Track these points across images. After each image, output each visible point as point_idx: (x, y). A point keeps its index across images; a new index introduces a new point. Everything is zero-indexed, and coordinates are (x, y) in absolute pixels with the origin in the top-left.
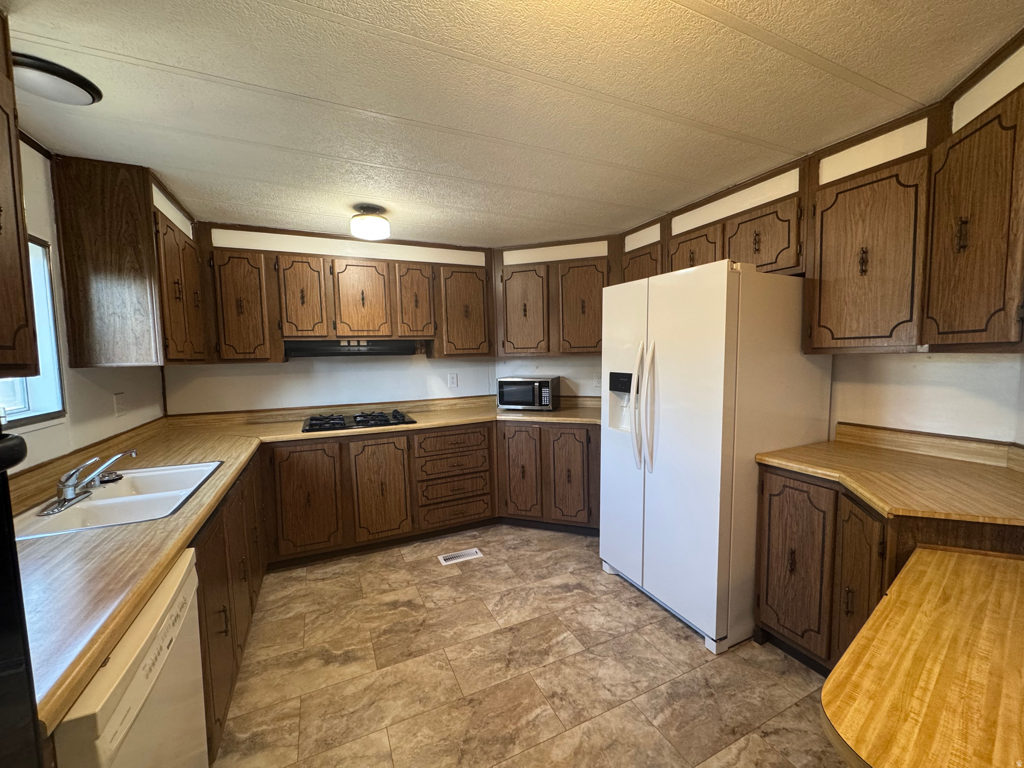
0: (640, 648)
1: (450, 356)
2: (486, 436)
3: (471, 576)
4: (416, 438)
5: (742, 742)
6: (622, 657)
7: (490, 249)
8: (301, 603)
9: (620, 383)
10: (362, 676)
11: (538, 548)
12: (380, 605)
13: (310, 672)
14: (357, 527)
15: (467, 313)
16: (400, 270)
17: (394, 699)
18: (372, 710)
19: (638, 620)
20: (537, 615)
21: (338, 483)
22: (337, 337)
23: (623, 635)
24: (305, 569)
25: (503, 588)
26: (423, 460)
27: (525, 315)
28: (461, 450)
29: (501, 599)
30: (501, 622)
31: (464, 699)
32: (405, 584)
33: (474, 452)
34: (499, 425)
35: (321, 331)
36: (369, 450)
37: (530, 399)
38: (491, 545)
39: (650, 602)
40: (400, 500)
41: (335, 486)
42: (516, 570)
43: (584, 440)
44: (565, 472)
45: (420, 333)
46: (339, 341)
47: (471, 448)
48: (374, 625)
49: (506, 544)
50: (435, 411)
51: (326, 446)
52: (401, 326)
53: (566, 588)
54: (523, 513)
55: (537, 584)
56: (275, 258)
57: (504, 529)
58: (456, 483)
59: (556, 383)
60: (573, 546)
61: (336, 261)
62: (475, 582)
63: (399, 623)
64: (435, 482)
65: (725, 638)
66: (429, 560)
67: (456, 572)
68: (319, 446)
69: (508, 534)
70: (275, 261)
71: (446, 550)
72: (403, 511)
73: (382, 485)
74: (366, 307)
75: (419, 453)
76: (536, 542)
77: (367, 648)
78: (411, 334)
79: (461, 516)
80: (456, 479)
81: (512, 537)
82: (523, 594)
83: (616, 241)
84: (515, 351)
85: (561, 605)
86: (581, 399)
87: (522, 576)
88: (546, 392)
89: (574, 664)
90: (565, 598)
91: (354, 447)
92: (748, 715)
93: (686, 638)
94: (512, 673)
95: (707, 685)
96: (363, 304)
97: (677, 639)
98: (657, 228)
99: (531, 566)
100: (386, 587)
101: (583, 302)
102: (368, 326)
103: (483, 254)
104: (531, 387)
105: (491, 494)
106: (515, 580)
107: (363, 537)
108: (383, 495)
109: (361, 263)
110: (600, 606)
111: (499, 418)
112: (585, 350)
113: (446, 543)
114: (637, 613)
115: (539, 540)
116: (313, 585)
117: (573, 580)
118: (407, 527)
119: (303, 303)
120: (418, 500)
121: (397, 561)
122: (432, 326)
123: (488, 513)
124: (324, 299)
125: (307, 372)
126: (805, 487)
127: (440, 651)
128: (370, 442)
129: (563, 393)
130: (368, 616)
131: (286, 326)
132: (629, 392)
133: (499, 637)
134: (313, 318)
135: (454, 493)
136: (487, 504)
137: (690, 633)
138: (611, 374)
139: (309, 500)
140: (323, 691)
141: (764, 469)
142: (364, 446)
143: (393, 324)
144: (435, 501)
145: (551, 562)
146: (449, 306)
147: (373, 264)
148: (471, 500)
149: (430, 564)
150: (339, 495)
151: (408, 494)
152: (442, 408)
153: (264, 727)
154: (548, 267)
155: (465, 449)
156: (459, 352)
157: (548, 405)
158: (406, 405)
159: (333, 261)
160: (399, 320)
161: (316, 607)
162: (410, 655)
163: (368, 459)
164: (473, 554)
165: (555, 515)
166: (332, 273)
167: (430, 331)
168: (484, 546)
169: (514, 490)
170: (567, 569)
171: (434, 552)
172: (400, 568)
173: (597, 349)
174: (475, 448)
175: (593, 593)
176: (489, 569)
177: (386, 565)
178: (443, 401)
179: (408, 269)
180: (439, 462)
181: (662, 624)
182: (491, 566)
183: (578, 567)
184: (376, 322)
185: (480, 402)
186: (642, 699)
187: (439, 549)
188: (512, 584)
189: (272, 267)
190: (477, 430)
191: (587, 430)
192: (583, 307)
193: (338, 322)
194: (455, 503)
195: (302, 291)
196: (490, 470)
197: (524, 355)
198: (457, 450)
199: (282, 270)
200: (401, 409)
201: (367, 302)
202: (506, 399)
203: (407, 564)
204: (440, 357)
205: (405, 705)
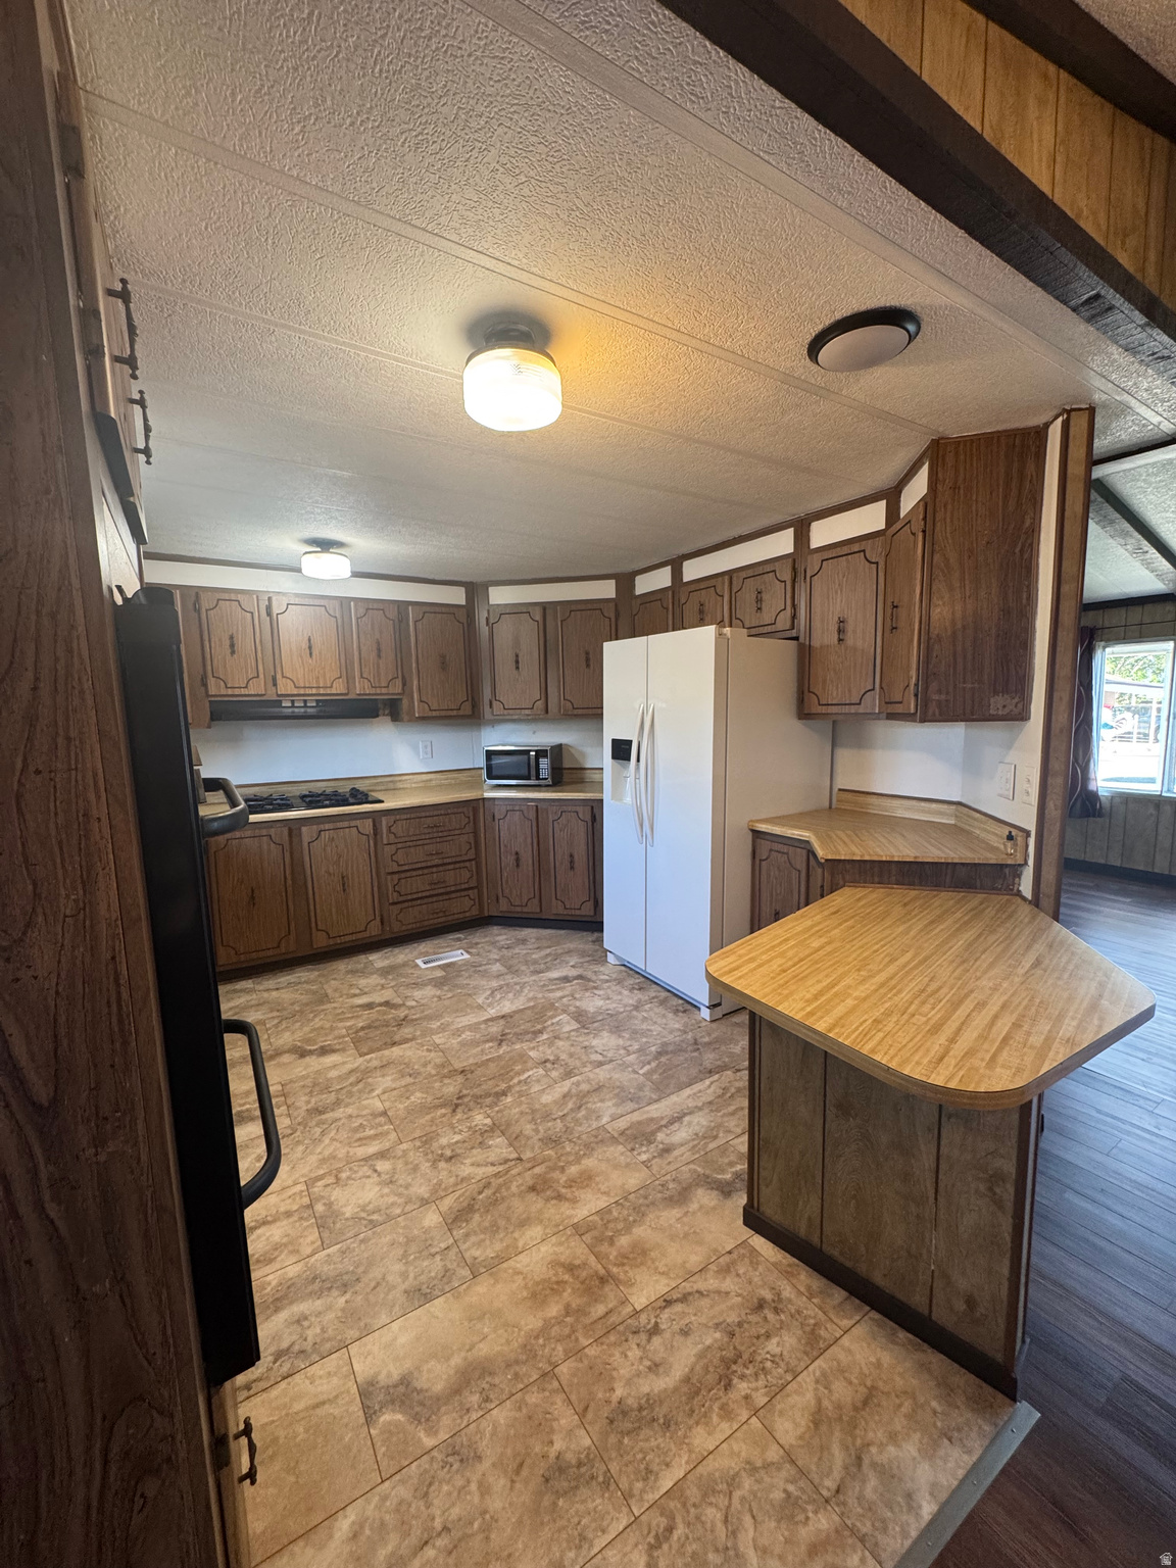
0: (636, 1022)
1: (423, 719)
2: (472, 818)
3: (457, 976)
4: (384, 821)
5: (716, 1077)
6: (617, 1030)
7: (472, 583)
8: (256, 1011)
9: (621, 750)
10: (344, 1063)
11: (536, 946)
12: (352, 1007)
13: (284, 1064)
14: (314, 930)
15: (444, 665)
16: (356, 610)
17: (383, 1076)
18: (361, 1085)
19: (639, 1001)
20: (532, 1004)
21: (289, 877)
22: (278, 695)
23: (622, 1013)
24: (250, 981)
25: (494, 984)
26: (393, 847)
27: (517, 668)
28: (440, 834)
29: (493, 993)
30: (492, 1012)
31: (456, 1070)
32: (379, 987)
33: (456, 837)
34: (486, 803)
35: (256, 688)
36: (325, 836)
37: (524, 772)
38: (480, 946)
39: (654, 986)
40: (365, 897)
41: (285, 882)
42: (509, 968)
43: (588, 818)
44: (567, 857)
45: (384, 691)
46: (281, 701)
47: (453, 833)
48: (348, 1024)
49: (498, 944)
50: (403, 789)
51: (272, 832)
52: (359, 682)
53: (566, 979)
54: (519, 909)
55: (533, 978)
56: (195, 594)
57: (495, 930)
58: (435, 875)
59: (558, 751)
60: (577, 941)
61: (274, 599)
62: (462, 981)
63: (377, 1020)
64: (408, 874)
65: (719, 1004)
66: (405, 964)
67: (440, 973)
68: (264, 832)
69: (501, 935)
70: (193, 599)
71: (426, 954)
72: (371, 912)
73: (343, 878)
74: (314, 657)
75: (388, 839)
76: (533, 940)
77: (346, 1042)
78: (373, 691)
79: (441, 915)
80: (434, 870)
81: (504, 937)
82: (518, 987)
83: (625, 581)
84: (506, 712)
85: (559, 994)
86: (588, 771)
87: (516, 972)
88: (544, 763)
89: (568, 1038)
90: (564, 988)
91: (307, 832)
92: (727, 1060)
93: (685, 1011)
94: (504, 1048)
95: (696, 1043)
96: (311, 654)
97: (675, 1013)
98: (667, 571)
99: (526, 963)
100: (358, 991)
101: (587, 653)
102: (317, 682)
103: (463, 589)
104: (526, 757)
105: (478, 887)
106: (508, 976)
107: (321, 941)
108: (344, 890)
109: (306, 601)
110: (601, 992)
111: (487, 795)
112: (590, 712)
113: (425, 946)
114: (638, 995)
115: (537, 939)
116: (266, 995)
117: (574, 973)
118: (374, 930)
119: (233, 653)
120: (388, 897)
121: (365, 967)
122: (399, 682)
123: (475, 912)
124: (259, 648)
125: (235, 740)
126: (785, 849)
127: (428, 1039)
128: (327, 826)
129: (566, 765)
130: (340, 1017)
131: (211, 682)
132: (629, 760)
133: (490, 1024)
134: (247, 672)
135: (433, 886)
136: (474, 900)
137: (689, 1007)
138: (613, 740)
139: (253, 898)
140: (304, 1077)
141: (756, 834)
142: (320, 831)
143: (349, 680)
144: (409, 897)
145: (550, 959)
146: (420, 656)
147: (322, 602)
148: (453, 895)
149: (407, 968)
150: (290, 889)
151: (376, 889)
152: (413, 785)
153: (248, 1106)
154: (544, 609)
155: (445, 834)
156: (434, 714)
157: (546, 779)
158: (367, 781)
159: (270, 599)
160: (357, 674)
161: (275, 1014)
162: (394, 1044)
163: (325, 846)
164: (458, 956)
165: (556, 909)
166: (269, 614)
167: (397, 688)
168: (472, 948)
169: (507, 881)
170: (567, 963)
171: (410, 957)
172: (372, 974)
173: (599, 711)
174: (457, 832)
175: (593, 982)
176: (478, 969)
177: (353, 972)
178: (416, 776)
179: (367, 609)
180: (412, 850)
181: (662, 1003)
182: (480, 966)
183: (581, 960)
184: (328, 676)
185: (462, 776)
186: (632, 1058)
187: (415, 953)
188: (504, 980)
189: (191, 606)
190: (460, 810)
191: (592, 807)
192: (588, 660)
193: (279, 676)
194: (434, 899)
195: (232, 638)
196: (477, 859)
197: (516, 717)
198: (435, 835)
199: (204, 610)
200: (361, 786)
201: (315, 652)
202: (494, 773)
203: (378, 970)
204: (409, 721)
205: (393, 1080)
